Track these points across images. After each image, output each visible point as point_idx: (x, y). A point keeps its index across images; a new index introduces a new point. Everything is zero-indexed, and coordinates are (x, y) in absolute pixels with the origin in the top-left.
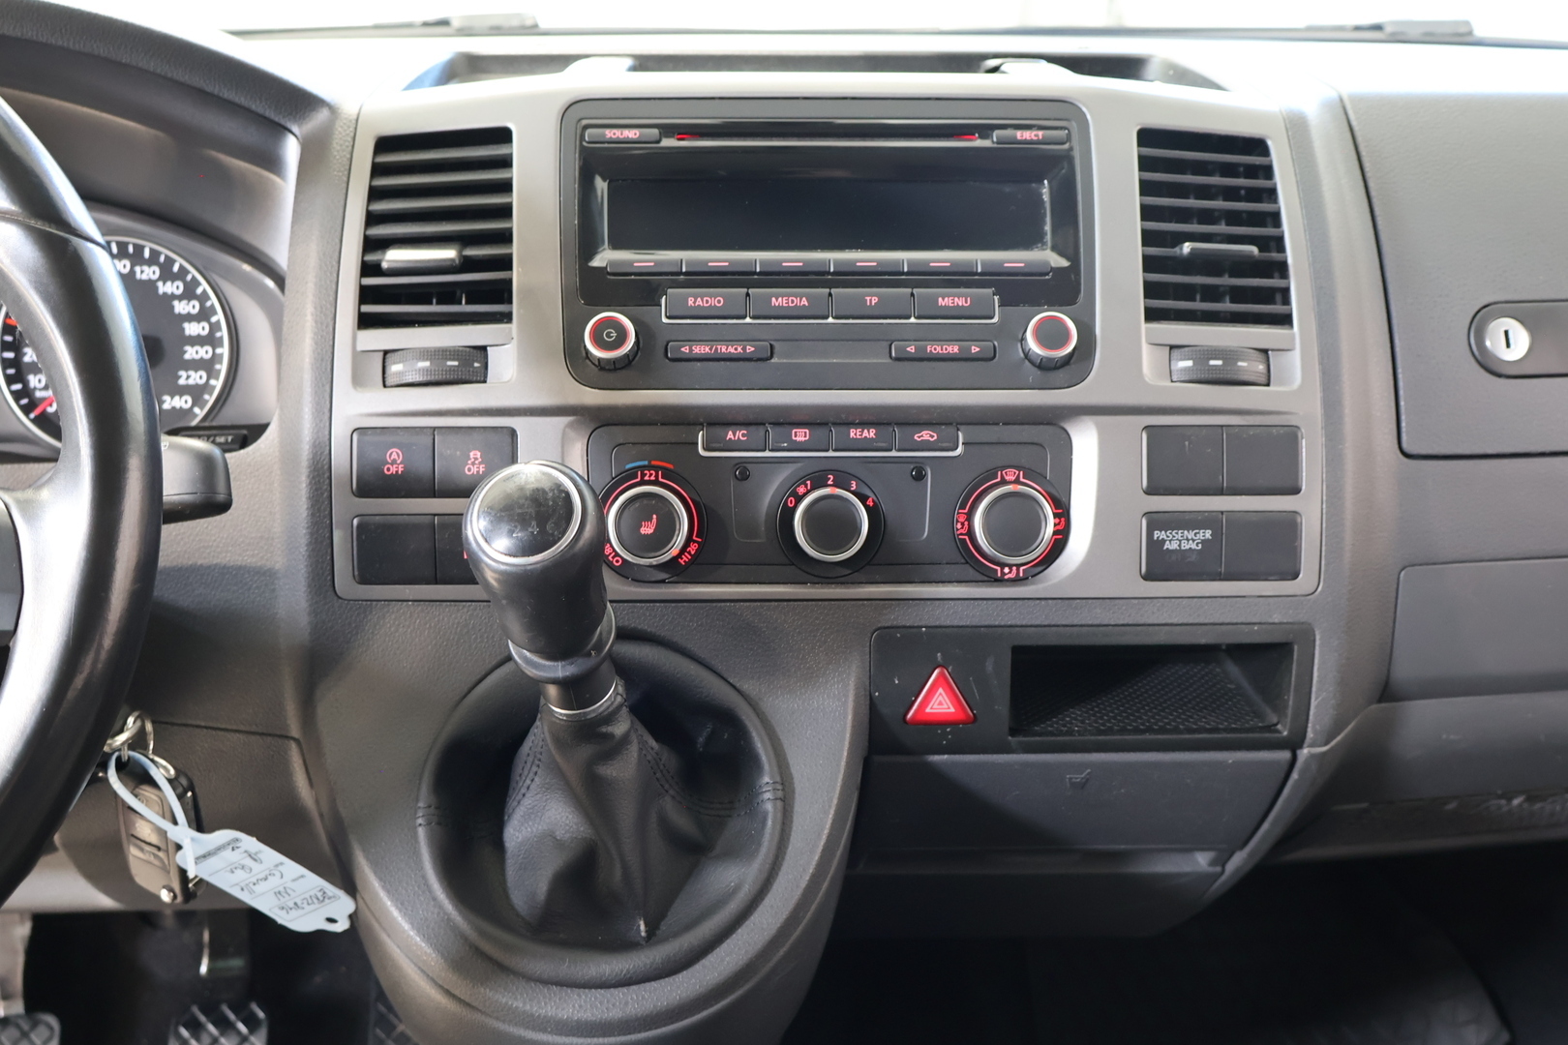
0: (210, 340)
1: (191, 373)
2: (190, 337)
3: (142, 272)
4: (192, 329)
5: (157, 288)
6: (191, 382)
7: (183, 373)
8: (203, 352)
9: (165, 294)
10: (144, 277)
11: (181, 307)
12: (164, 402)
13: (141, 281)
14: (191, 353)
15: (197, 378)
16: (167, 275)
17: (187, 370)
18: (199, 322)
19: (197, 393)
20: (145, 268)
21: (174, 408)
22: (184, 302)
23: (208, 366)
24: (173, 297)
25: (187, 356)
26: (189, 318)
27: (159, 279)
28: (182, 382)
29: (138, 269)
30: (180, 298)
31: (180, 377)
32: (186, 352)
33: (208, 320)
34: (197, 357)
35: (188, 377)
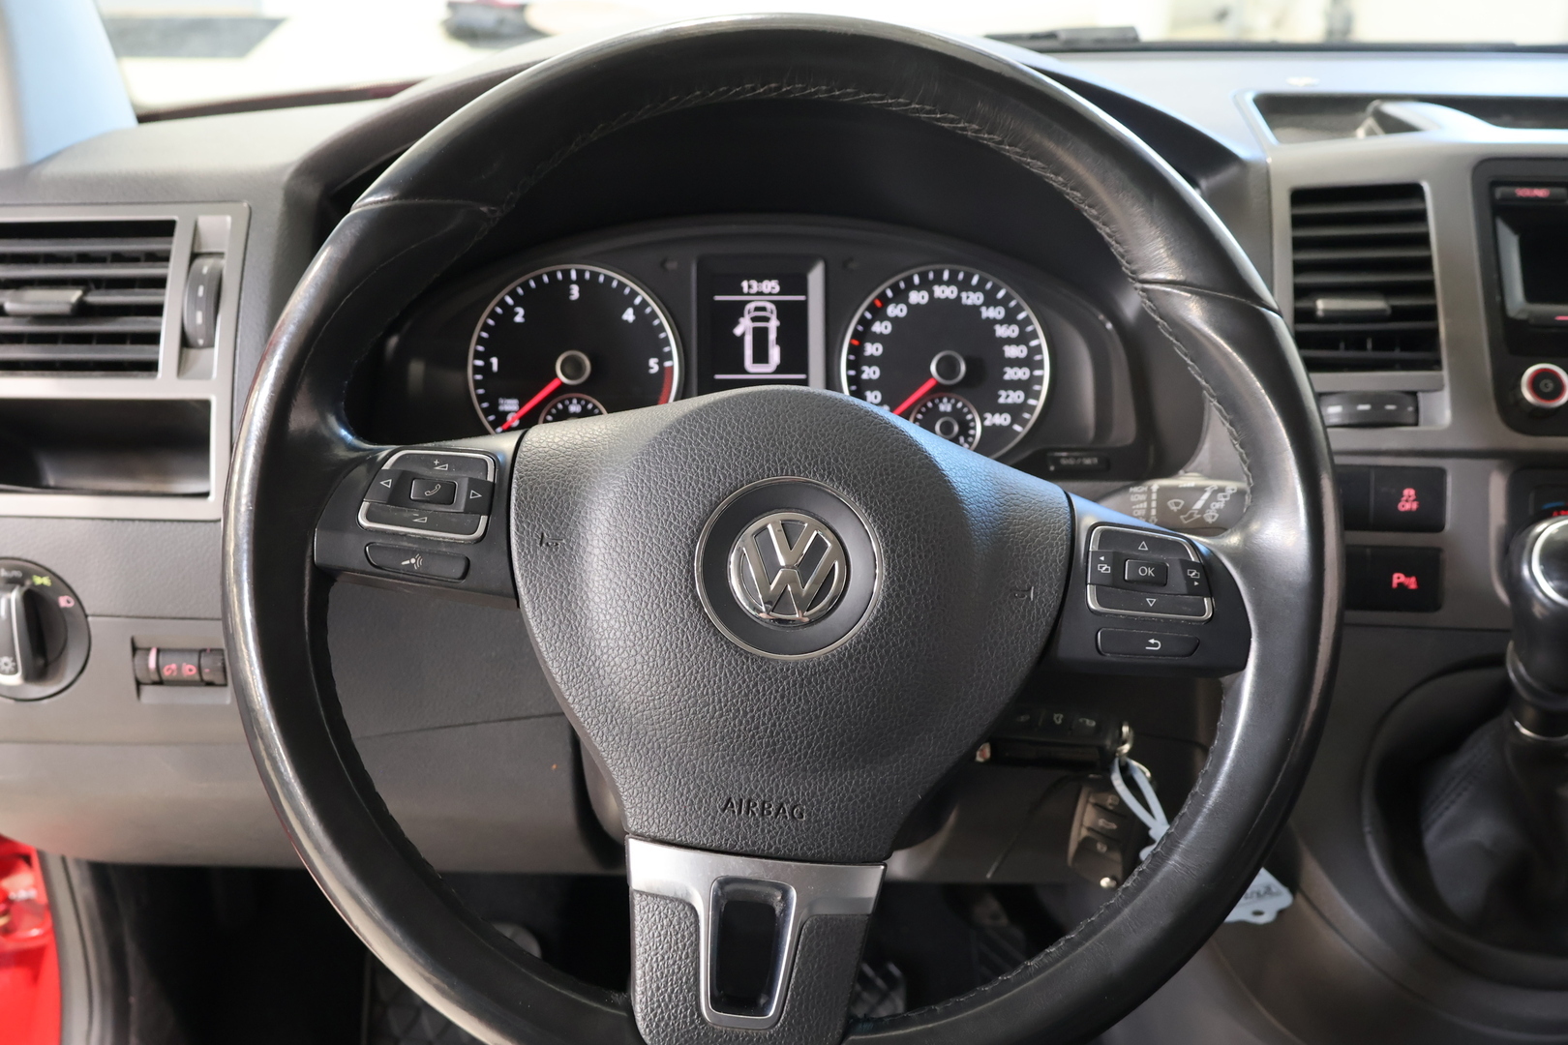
0: (1030, 362)
1: (1011, 392)
2: (1010, 359)
3: (968, 297)
4: (1012, 352)
5: (980, 313)
6: (1010, 401)
7: (1003, 393)
8: (1022, 374)
9: (988, 318)
10: (969, 302)
11: (1002, 331)
12: (985, 419)
13: (966, 306)
14: (1011, 374)
15: (1015, 397)
16: (990, 300)
17: (1006, 390)
18: (1018, 345)
19: (1016, 411)
20: (971, 294)
21: (994, 425)
22: (1005, 326)
23: (1026, 386)
24: (995, 321)
25: (1007, 377)
26: (1009, 341)
27: (983, 305)
28: (1002, 400)
29: (964, 295)
30: (1001, 322)
31: (1000, 396)
32: (1005, 373)
33: (1027, 344)
34: (1015, 378)
35: (1008, 396)
